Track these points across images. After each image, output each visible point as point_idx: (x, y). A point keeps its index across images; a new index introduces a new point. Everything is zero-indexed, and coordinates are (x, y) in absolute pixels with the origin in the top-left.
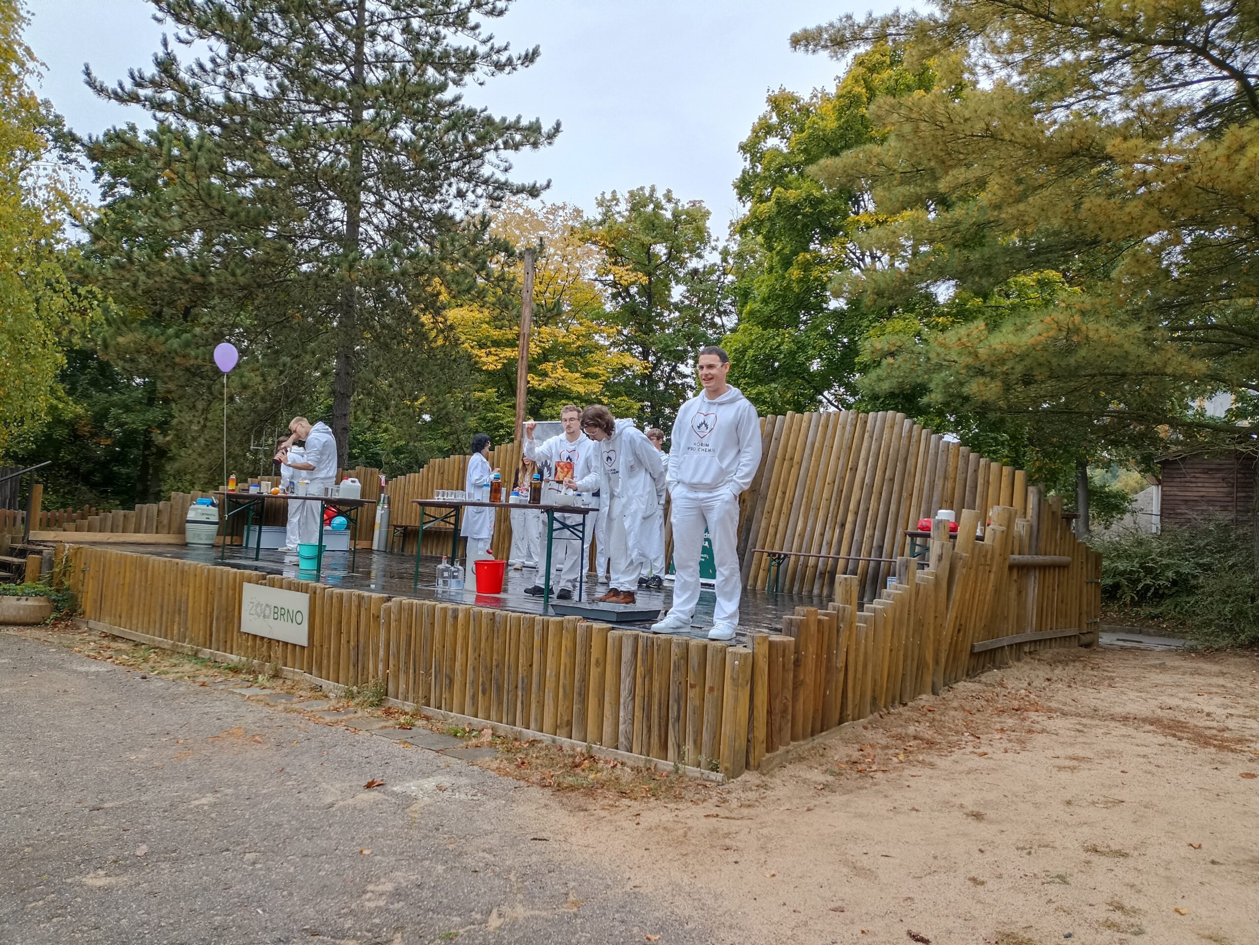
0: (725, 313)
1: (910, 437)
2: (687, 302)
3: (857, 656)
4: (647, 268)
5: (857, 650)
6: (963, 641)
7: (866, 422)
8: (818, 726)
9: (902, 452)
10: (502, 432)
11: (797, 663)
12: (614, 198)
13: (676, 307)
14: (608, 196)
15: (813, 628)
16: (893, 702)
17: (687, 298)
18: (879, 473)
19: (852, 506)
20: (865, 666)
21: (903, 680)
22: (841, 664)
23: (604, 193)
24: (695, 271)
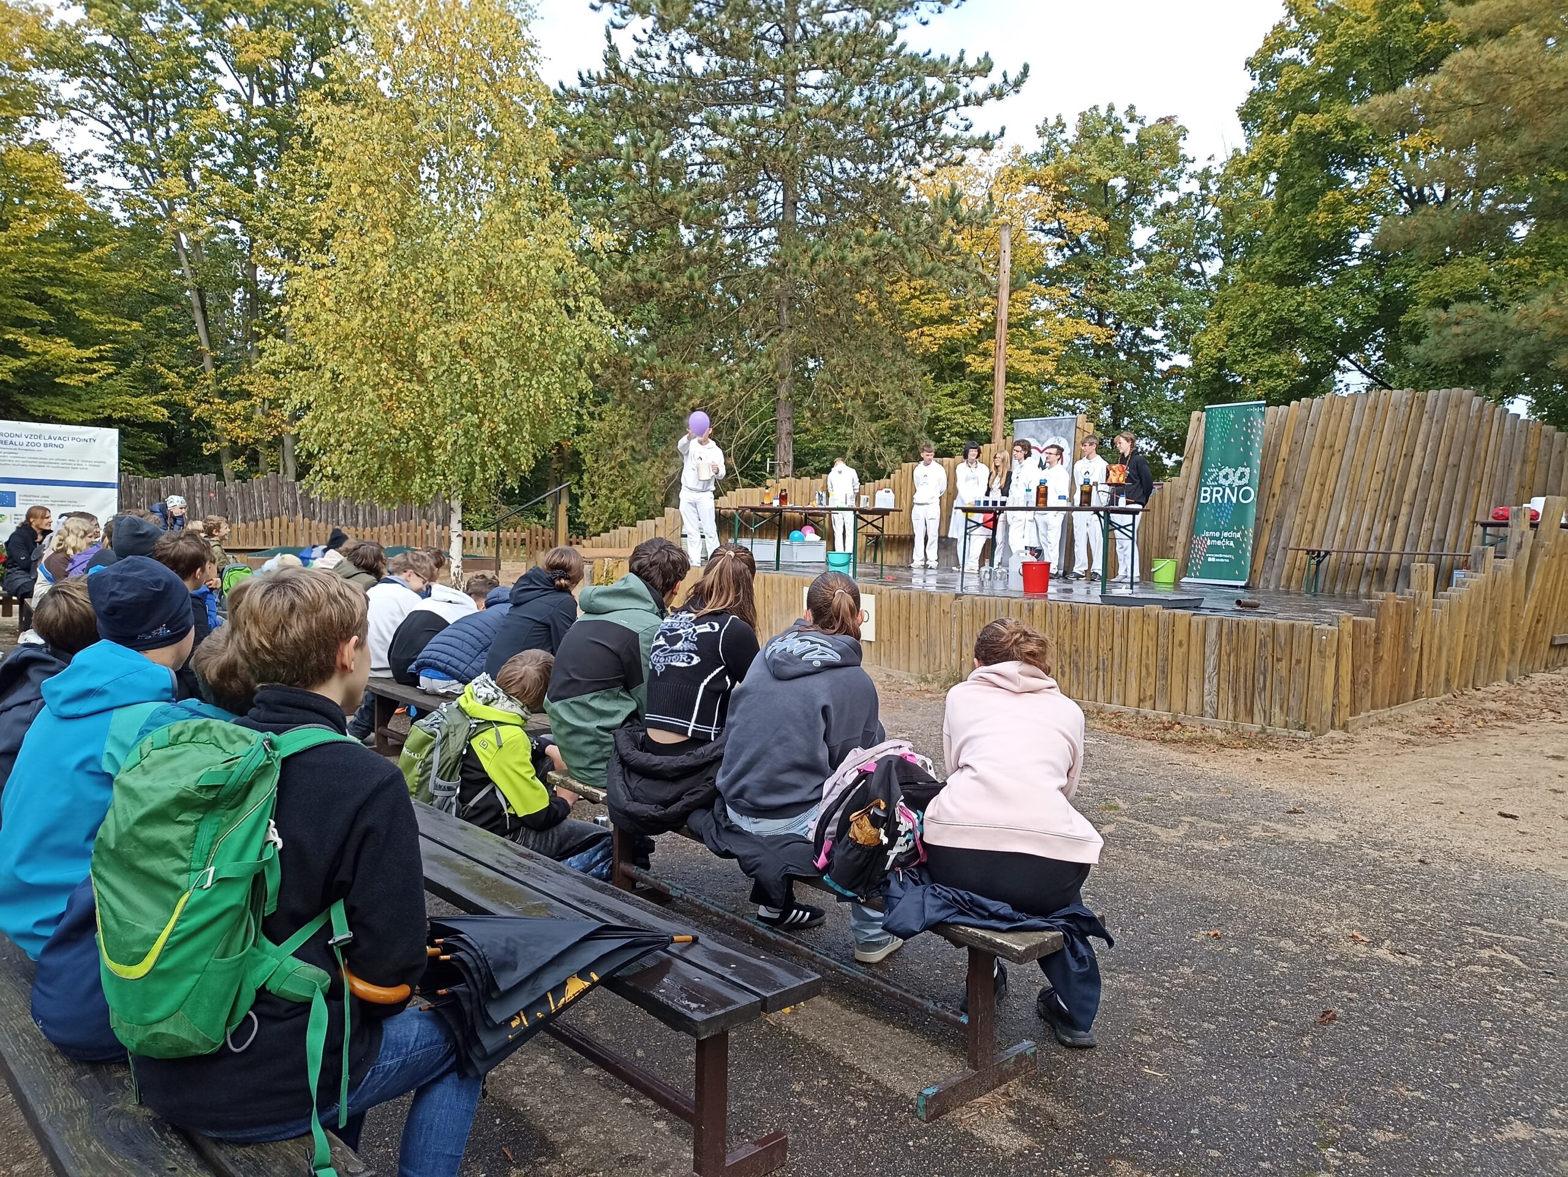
0: (1206, 257)
1: (1480, 418)
2: (1156, 248)
3: (1432, 639)
4: (1105, 211)
5: (1432, 633)
6: (1543, 631)
7: (1424, 402)
8: (1395, 699)
9: (1471, 435)
10: (941, 425)
11: (1378, 641)
12: (1061, 125)
13: (1141, 253)
14: (1052, 122)
15: (1392, 610)
16: (1466, 686)
17: (1155, 242)
18: (1441, 458)
19: (1407, 497)
20: (1440, 650)
21: (1477, 666)
22: (1416, 644)
23: (1046, 120)
24: (1167, 207)
